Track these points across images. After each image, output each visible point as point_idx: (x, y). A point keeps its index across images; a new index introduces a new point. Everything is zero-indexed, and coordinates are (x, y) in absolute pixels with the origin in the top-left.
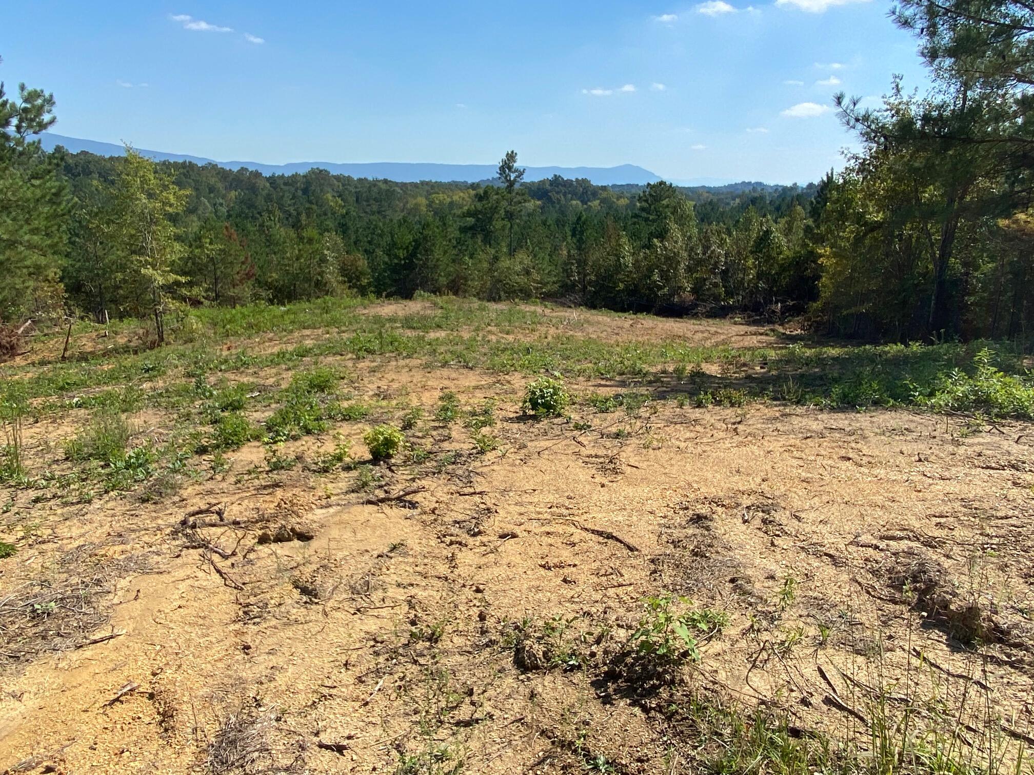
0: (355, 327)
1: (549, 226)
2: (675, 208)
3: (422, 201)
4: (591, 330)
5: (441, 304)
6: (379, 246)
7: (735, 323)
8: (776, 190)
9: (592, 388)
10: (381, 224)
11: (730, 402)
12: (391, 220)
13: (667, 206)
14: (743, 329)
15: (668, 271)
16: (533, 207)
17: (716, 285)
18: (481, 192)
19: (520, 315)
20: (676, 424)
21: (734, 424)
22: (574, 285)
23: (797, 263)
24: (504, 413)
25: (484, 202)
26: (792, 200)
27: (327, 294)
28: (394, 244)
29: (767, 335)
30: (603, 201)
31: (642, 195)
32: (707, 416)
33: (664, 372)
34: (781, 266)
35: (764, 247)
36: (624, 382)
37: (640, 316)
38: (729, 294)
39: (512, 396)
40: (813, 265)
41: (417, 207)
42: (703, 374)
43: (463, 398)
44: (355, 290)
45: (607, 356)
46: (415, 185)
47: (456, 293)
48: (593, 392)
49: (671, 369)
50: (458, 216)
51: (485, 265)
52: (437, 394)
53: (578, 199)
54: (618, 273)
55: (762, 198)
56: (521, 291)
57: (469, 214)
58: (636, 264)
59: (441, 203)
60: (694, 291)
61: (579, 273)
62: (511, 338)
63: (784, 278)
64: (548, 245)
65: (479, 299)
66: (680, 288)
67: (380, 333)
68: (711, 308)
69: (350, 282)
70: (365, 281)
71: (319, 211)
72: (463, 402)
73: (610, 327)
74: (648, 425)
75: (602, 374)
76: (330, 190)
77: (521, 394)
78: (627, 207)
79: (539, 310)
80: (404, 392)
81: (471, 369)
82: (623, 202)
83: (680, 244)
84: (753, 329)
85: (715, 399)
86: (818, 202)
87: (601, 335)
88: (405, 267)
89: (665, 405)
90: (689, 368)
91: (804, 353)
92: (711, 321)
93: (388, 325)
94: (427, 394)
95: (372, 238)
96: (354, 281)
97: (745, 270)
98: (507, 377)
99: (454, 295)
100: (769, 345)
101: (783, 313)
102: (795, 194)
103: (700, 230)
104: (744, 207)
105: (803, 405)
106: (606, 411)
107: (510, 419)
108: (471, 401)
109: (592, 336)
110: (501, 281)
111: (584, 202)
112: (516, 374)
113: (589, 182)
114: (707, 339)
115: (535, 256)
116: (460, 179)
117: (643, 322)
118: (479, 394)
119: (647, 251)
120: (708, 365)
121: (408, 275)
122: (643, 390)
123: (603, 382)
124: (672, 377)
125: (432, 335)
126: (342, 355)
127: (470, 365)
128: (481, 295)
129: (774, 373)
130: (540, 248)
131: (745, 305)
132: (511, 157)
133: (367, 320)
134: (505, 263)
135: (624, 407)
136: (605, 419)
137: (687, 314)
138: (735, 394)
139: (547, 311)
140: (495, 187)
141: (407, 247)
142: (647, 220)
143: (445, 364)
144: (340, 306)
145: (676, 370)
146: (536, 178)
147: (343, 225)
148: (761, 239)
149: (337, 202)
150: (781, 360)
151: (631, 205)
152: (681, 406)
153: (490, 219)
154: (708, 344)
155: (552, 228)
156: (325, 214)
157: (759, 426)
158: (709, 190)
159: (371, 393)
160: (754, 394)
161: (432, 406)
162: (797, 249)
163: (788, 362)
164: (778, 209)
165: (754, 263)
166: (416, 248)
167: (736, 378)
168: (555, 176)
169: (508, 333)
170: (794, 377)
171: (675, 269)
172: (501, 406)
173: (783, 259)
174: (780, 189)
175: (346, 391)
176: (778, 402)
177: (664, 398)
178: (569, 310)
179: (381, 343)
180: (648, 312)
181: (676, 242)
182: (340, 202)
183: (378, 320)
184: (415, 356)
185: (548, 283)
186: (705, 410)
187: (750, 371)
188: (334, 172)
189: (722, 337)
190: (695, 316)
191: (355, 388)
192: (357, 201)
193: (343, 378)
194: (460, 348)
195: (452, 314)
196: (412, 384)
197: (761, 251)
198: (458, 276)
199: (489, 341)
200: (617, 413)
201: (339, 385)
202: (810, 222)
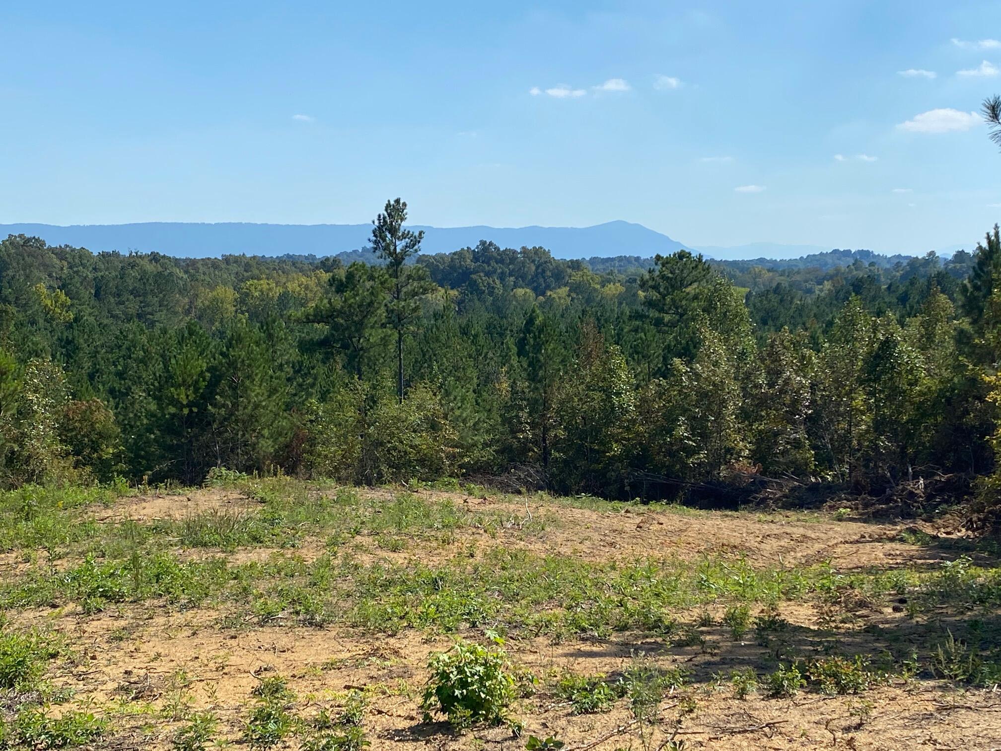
0: (85, 545)
1: (476, 336)
2: (710, 301)
3: (228, 294)
4: (560, 537)
5: (261, 494)
6: (138, 380)
7: (840, 519)
8: (898, 265)
9: (564, 660)
10: (144, 339)
11: (838, 684)
12: (164, 331)
13: (696, 297)
14: (856, 529)
15: (705, 418)
16: (442, 303)
17: (797, 444)
18: (342, 274)
19: (420, 512)
20: (733, 733)
21: (847, 729)
22: (524, 448)
23: (949, 401)
24: (384, 719)
25: (347, 294)
26: (929, 284)
27: (28, 481)
28: (169, 379)
29: (902, 540)
30: (576, 288)
31: (647, 276)
32: (794, 716)
33: (706, 622)
34: (919, 406)
35: (883, 372)
36: (626, 644)
37: (654, 506)
38: (825, 460)
39: (401, 681)
40: (977, 404)
41: (215, 307)
42: (783, 625)
43: (300, 691)
44: (88, 469)
45: (593, 592)
46: (214, 264)
47: (291, 471)
48: (568, 670)
49: (718, 616)
50: (298, 321)
51: (351, 414)
52: (250, 682)
53: (527, 285)
54: (608, 424)
55: (872, 279)
56: (422, 462)
57: (318, 317)
58: (643, 406)
59: (264, 296)
60: (758, 456)
61: (533, 425)
62: (400, 558)
63: (927, 429)
64: (472, 373)
65: (339, 480)
66: (729, 451)
67: (135, 559)
68: (793, 489)
69: (77, 453)
70: (109, 452)
71: (21, 317)
72: (301, 698)
73: (596, 530)
74: (678, 738)
75: (584, 630)
76: (44, 276)
77: (421, 677)
78: (621, 298)
79: (457, 499)
80: (179, 681)
81: (320, 626)
82: (613, 289)
83: (724, 367)
84: (873, 529)
85: (807, 678)
86: (977, 288)
87: (580, 547)
88: (189, 421)
89: (708, 694)
90: (755, 612)
91: (973, 577)
92: (793, 515)
93: (151, 541)
94: (227, 684)
95: (126, 367)
96: (87, 451)
97: (852, 414)
98: (392, 641)
99: (287, 473)
100: (909, 562)
101: (929, 497)
102: (933, 272)
103: (761, 340)
104: (839, 297)
105: (979, 687)
106: (591, 709)
107: (398, 732)
108: (319, 695)
109: (563, 550)
110: (382, 444)
111: (539, 291)
112: (411, 633)
113: (546, 253)
114: (787, 551)
115: (447, 393)
116: (300, 250)
117: (662, 519)
118: (335, 680)
119: (663, 382)
120: (793, 607)
121: (196, 437)
122: (666, 663)
123: (586, 647)
124: (721, 633)
125: (242, 558)
126: (54, 606)
127: (318, 618)
128: (343, 473)
129: (920, 619)
130: (458, 379)
131: (857, 483)
132: (396, 210)
133: (109, 531)
134: (389, 408)
135: (628, 700)
136: (591, 728)
137: (746, 502)
138: (846, 668)
139: (473, 501)
140: (368, 265)
141: (197, 382)
142: (658, 323)
143: (267, 619)
144: (54, 504)
145: (730, 618)
146: (447, 248)
147: (69, 342)
148: (877, 356)
149: (57, 298)
150: (931, 594)
151: (628, 297)
152: (741, 694)
153: (360, 326)
154: (790, 561)
155: (481, 340)
156: (33, 323)
157: (896, 732)
158: (773, 267)
159: (111, 686)
160: (880, 666)
161: (238, 709)
162: (946, 374)
163: (945, 597)
164: (903, 299)
165: (865, 401)
166: (213, 384)
167: (848, 633)
168: (483, 243)
169: (395, 549)
170: (955, 627)
171: (719, 415)
172: (380, 705)
173: (921, 393)
174: (905, 262)
175: (59, 682)
176: (932, 683)
177: (707, 678)
178: (517, 498)
179: (136, 577)
180: (671, 500)
181: (716, 364)
182: (63, 297)
183: (130, 529)
184: (205, 602)
185: (474, 445)
186: (788, 701)
187: (874, 617)
188: (52, 242)
189: (817, 546)
190: (762, 505)
191: (78, 676)
192: (97, 295)
193: (54, 656)
194: (297, 583)
195: (284, 514)
196: (197, 664)
197: (877, 380)
198: (296, 435)
199: (356, 567)
200: (614, 714)
201: (45, 671)
202: (965, 324)
